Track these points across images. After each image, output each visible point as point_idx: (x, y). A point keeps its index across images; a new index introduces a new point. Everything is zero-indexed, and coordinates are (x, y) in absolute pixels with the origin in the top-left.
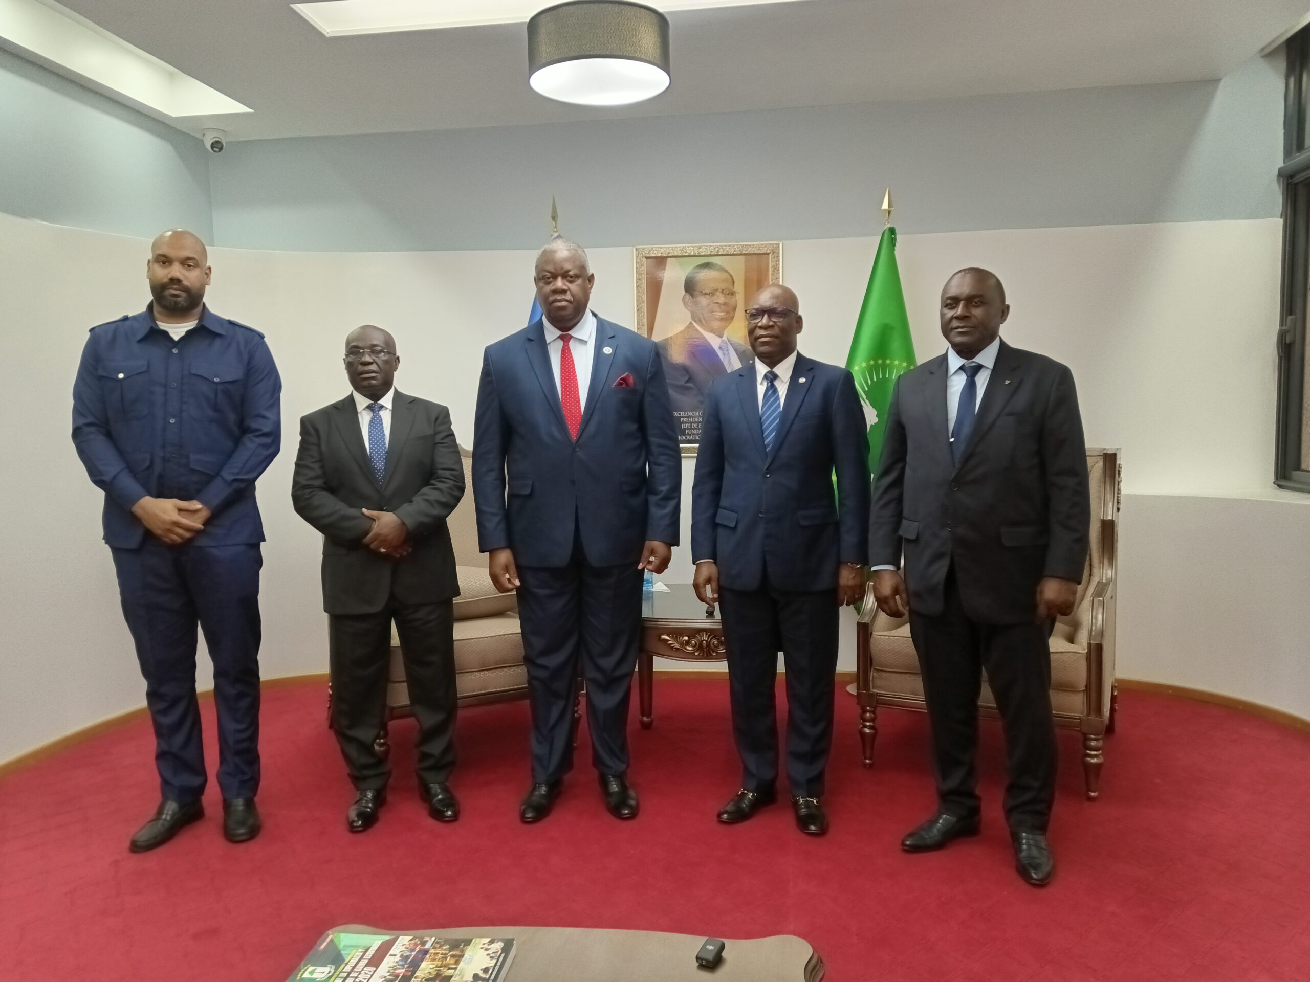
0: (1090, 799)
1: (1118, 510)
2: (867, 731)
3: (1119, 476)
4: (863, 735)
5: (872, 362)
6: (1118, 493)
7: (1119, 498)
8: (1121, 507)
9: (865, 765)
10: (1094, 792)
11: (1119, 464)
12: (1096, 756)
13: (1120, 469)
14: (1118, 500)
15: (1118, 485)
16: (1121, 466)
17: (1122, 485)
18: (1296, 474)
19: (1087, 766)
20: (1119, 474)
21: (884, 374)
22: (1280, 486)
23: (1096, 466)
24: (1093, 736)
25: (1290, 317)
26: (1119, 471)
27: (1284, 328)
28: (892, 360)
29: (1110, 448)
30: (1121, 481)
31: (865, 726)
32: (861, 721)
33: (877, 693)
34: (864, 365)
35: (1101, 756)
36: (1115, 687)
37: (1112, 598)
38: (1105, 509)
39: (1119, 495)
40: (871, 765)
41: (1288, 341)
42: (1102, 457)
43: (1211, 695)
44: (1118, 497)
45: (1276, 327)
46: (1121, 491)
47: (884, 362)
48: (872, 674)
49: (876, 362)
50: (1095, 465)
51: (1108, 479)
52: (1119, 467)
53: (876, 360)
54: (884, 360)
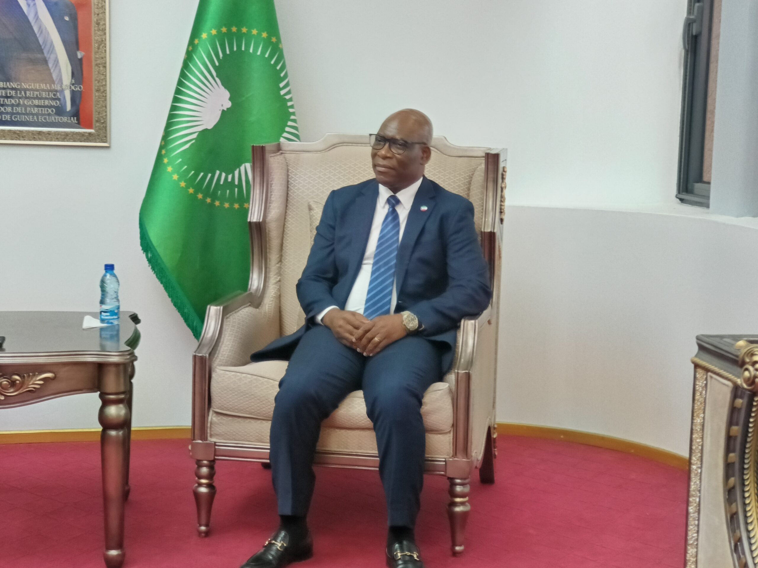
0: (455, 554)
1: (502, 220)
2: (203, 490)
3: (503, 181)
4: (197, 495)
5: (224, 30)
6: (501, 201)
7: (503, 207)
8: (505, 217)
9: (200, 533)
10: (460, 545)
11: (504, 168)
12: (463, 503)
13: (504, 173)
14: (501, 209)
15: (502, 191)
16: (505, 170)
17: (507, 193)
18: (698, 186)
19: (452, 515)
20: (503, 178)
21: (239, 46)
22: (682, 200)
23: (479, 168)
24: (458, 481)
25: (697, 5)
26: (503, 175)
27: (692, 17)
28: (250, 28)
29: (494, 148)
30: (505, 187)
31: (200, 485)
32: (197, 478)
33: (215, 443)
34: (214, 32)
35: (467, 504)
36: (494, 428)
37: (489, 322)
38: (486, 220)
39: (502, 204)
40: (207, 534)
41: (694, 34)
42: (484, 158)
43: (603, 438)
44: (501, 205)
45: (683, 14)
46: (505, 199)
47: (239, 30)
48: (212, 417)
49: (229, 30)
50: (477, 167)
51: (491, 185)
52: (504, 171)
53: (229, 26)
54: (239, 26)
